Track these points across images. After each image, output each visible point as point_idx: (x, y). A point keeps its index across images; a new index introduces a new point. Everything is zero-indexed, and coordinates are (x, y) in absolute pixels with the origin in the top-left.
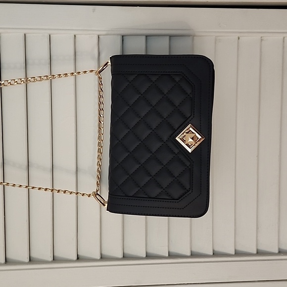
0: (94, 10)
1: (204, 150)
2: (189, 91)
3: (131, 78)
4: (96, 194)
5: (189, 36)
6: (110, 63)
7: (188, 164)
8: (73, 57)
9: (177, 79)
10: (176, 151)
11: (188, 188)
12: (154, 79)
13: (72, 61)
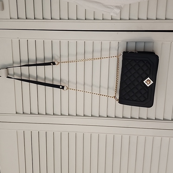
0: (117, 34)
1: (153, 86)
2: (149, 66)
3: (130, 61)
4: (115, 97)
5: (152, 42)
6: (122, 54)
7: (147, 90)
8: (109, 49)
9: (145, 62)
10: (143, 86)
11: (146, 98)
12: (137, 61)
13: (109, 51)
